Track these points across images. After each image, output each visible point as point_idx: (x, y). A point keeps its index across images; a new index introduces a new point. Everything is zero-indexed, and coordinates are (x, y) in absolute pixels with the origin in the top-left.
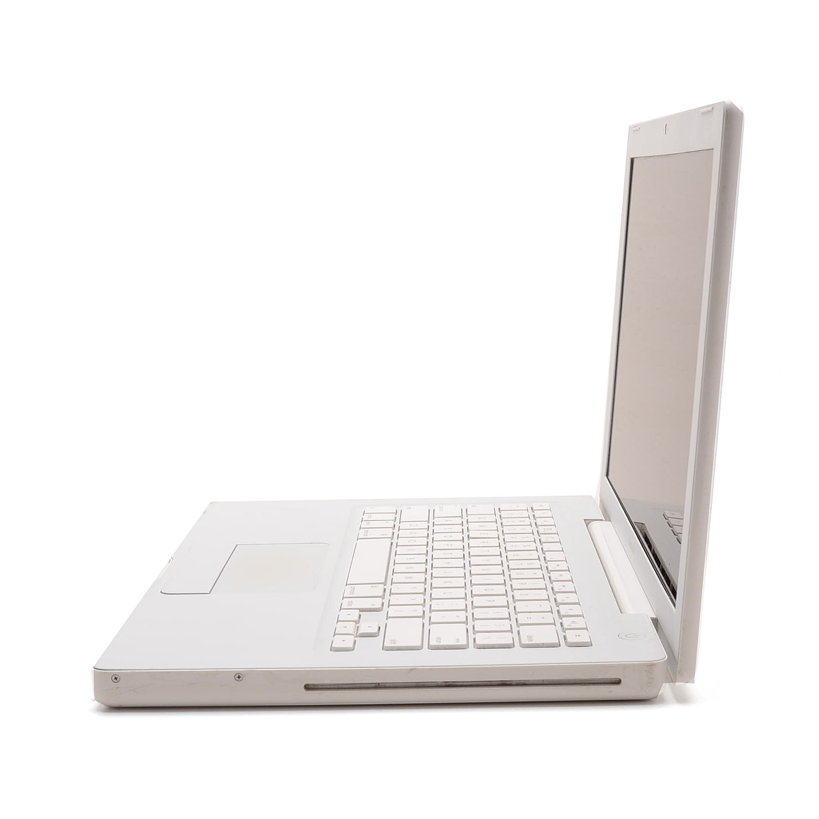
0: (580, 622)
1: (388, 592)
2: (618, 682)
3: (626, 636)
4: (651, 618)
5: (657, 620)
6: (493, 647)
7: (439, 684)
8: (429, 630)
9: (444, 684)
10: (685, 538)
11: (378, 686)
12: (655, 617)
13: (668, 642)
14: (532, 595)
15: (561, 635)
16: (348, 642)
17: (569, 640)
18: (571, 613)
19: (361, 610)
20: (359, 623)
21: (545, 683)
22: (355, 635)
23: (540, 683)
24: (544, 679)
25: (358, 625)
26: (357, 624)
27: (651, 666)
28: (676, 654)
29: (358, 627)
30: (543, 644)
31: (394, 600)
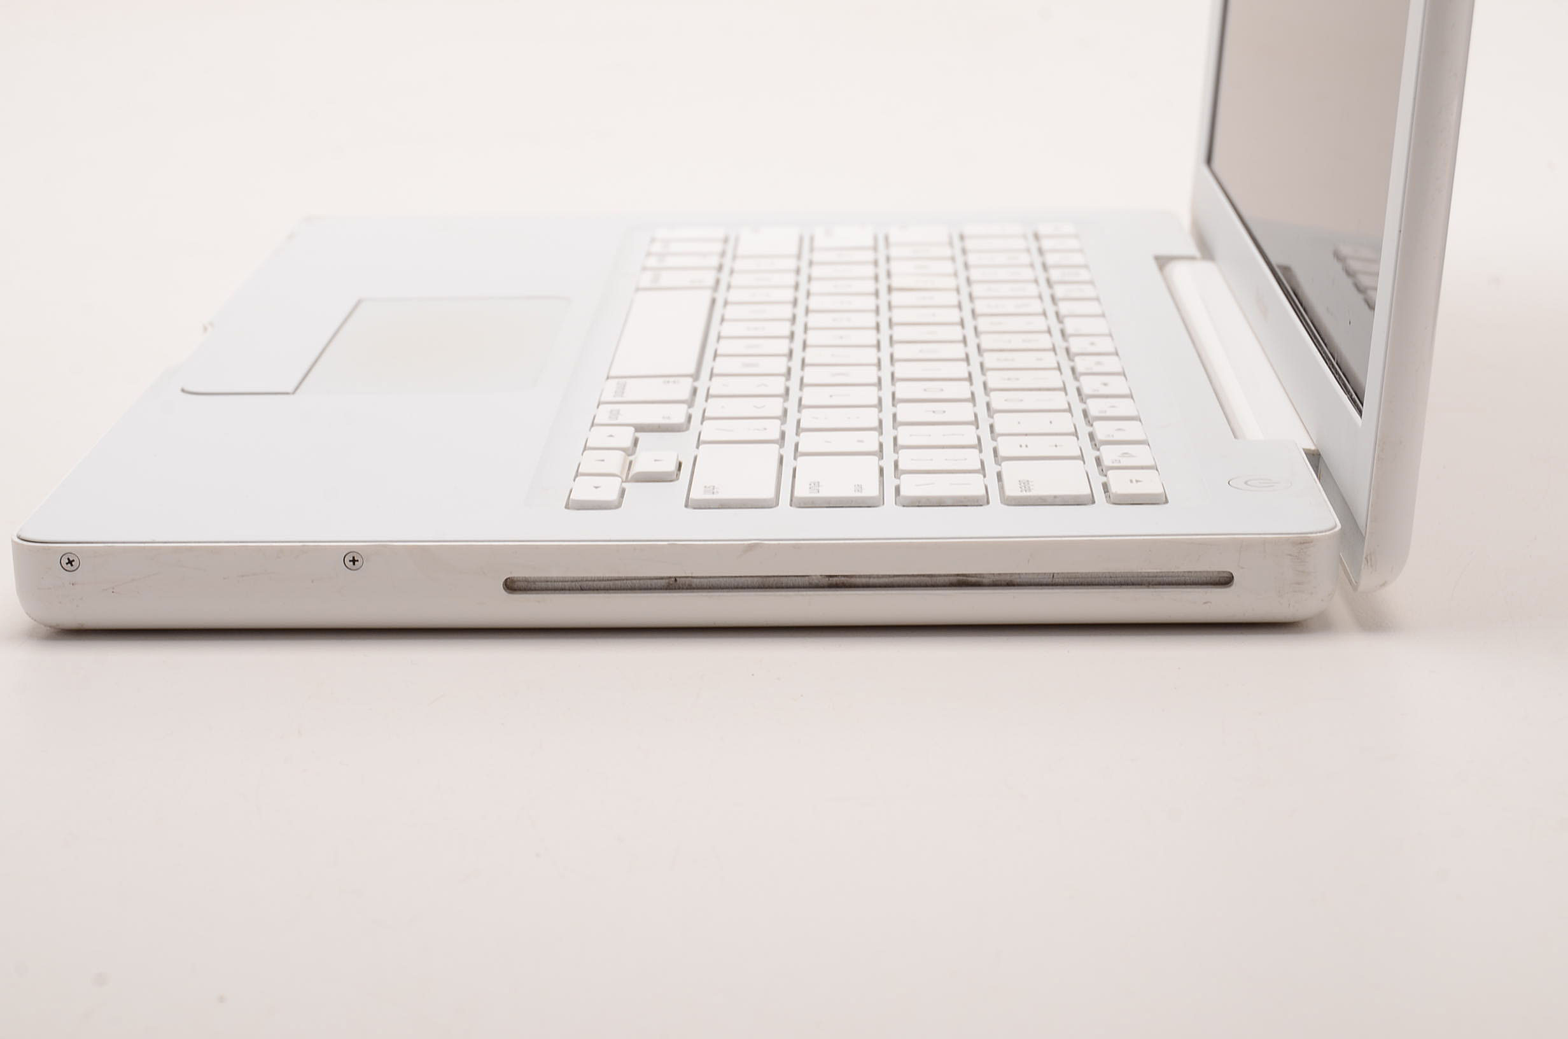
0: (1142, 455)
1: (701, 394)
2: (1226, 581)
3: (1246, 483)
4: (1304, 450)
5: (1320, 455)
6: (939, 503)
7: (815, 581)
8: (795, 470)
9: (826, 581)
10: (1383, 297)
11: (673, 585)
12: (1313, 448)
13: (1344, 499)
14: (1031, 400)
15: (1097, 481)
16: (608, 490)
17: (1115, 489)
18: (1118, 436)
19: (640, 428)
20: (633, 453)
21: (1056, 580)
22: (624, 477)
23: (1045, 581)
24: (1055, 571)
25: (631, 458)
26: (629, 455)
27: (1302, 544)
28: (1361, 521)
29: (631, 463)
30: (1055, 497)
31: (715, 407)
